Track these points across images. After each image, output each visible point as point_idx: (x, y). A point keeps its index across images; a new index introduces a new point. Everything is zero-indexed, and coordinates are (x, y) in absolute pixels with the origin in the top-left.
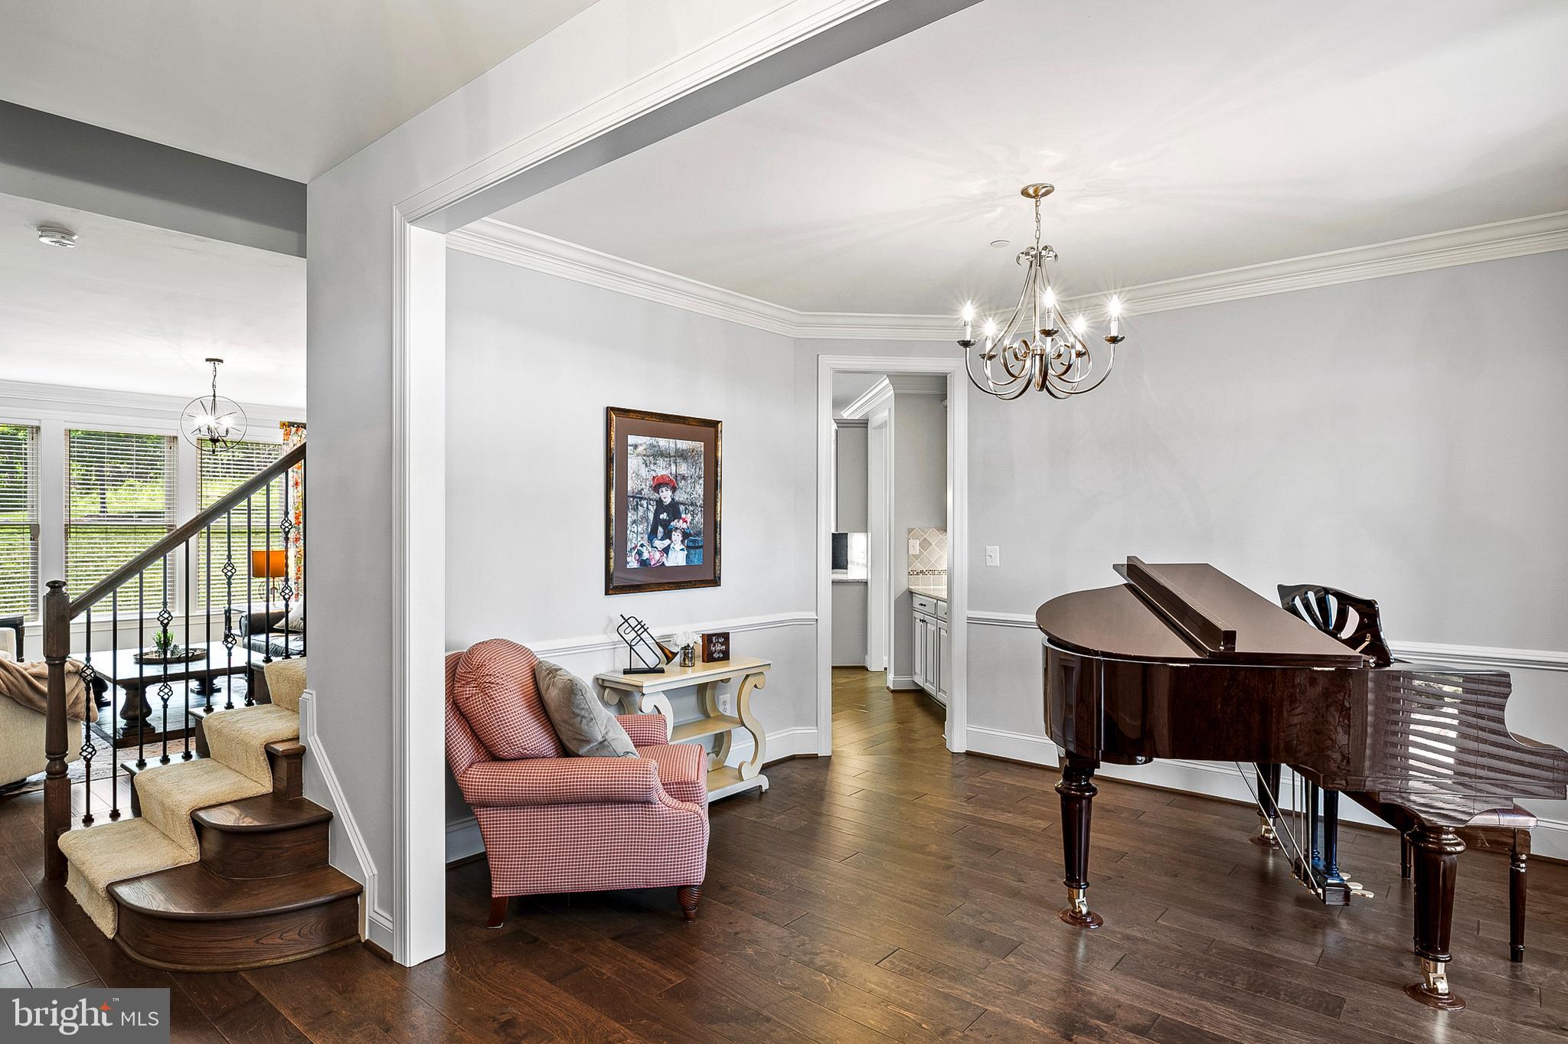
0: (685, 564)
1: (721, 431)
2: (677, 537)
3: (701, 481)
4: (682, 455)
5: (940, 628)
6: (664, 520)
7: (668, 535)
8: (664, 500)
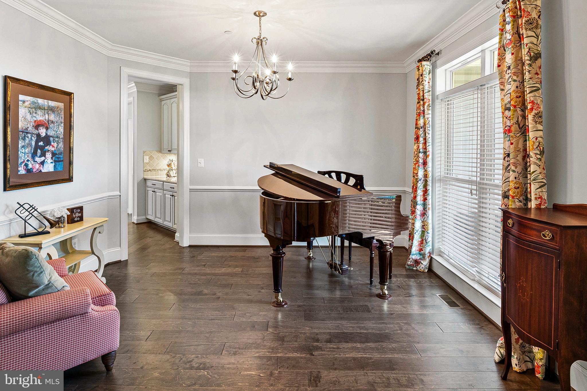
0: (53, 170)
1: (73, 98)
2: (49, 155)
3: (62, 125)
4: (52, 109)
5: (165, 194)
6: (41, 146)
7: (43, 154)
8: (41, 134)
